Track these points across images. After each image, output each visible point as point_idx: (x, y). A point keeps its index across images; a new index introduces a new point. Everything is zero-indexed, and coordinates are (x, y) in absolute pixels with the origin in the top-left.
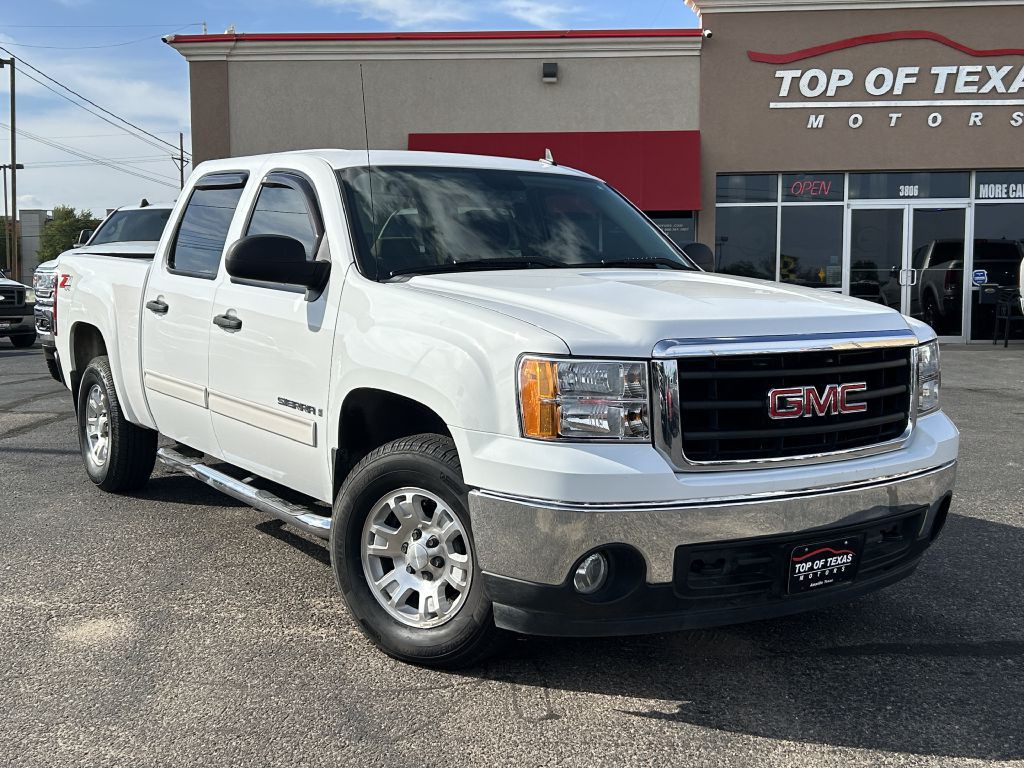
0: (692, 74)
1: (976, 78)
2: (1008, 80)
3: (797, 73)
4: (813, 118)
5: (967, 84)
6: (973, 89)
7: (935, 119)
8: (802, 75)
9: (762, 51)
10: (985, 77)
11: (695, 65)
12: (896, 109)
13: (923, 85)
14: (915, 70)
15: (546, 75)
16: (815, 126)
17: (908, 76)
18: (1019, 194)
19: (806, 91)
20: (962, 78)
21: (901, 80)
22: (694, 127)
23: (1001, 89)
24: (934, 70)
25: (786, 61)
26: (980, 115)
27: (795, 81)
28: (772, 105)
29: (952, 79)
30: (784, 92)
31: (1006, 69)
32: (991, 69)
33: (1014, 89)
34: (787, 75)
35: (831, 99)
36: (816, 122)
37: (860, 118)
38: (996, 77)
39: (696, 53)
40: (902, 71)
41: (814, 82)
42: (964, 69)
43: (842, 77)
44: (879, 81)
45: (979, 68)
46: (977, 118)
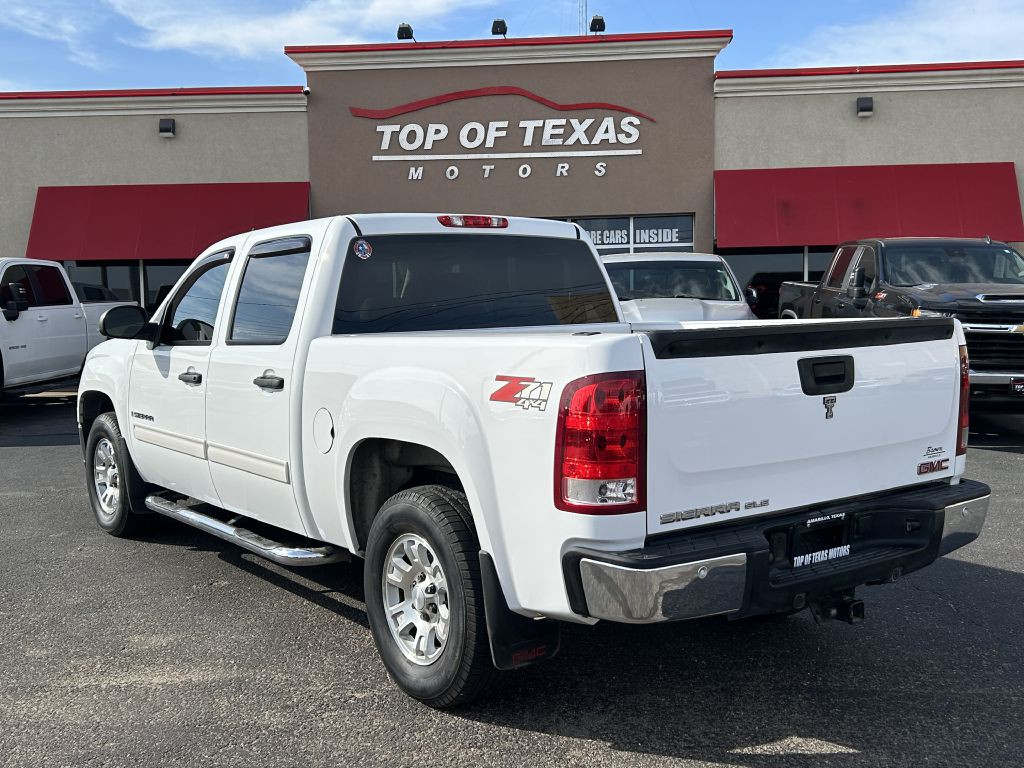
0: (300, 128)
1: (561, 131)
2: (590, 132)
3: (396, 128)
4: (412, 170)
5: (553, 136)
6: (559, 142)
7: (525, 170)
8: (401, 129)
9: (363, 107)
10: (569, 130)
11: (303, 121)
12: (488, 161)
13: (512, 139)
14: (505, 124)
15: (162, 130)
16: (415, 176)
17: (498, 129)
18: (613, 240)
19: (405, 145)
20: (548, 132)
21: (493, 134)
22: (305, 179)
23: (585, 141)
24: (523, 123)
25: (386, 117)
26: (567, 166)
27: (395, 135)
28: (375, 158)
29: (539, 131)
30: (385, 145)
31: (589, 122)
32: (574, 122)
33: (596, 141)
34: (387, 130)
35: (428, 152)
36: (416, 174)
37: (456, 170)
38: (581, 128)
39: (304, 109)
40: (493, 125)
41: (412, 136)
42: (550, 123)
43: (438, 131)
44: (472, 135)
45: (563, 122)
46: (563, 169)
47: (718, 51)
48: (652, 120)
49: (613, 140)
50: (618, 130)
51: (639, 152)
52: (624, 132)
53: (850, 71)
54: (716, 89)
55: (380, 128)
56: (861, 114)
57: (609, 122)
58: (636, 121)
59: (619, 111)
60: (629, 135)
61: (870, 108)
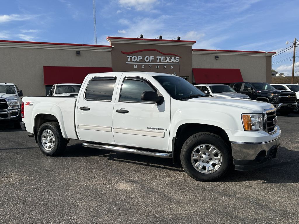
0: (109, 56)
1: (164, 59)
2: (170, 59)
3: (131, 56)
4: (135, 66)
5: (163, 60)
6: (164, 61)
7: (158, 67)
9: (124, 51)
10: (166, 59)
11: (110, 54)
12: (150, 65)
13: (155, 60)
14: (154, 57)
15: (77, 54)
16: (135, 67)
17: (152, 58)
19: (133, 60)
20: (162, 59)
21: (151, 59)
22: (111, 67)
23: (169, 61)
24: (157, 57)
25: (129, 54)
26: (166, 66)
27: (131, 58)
28: (127, 63)
29: (160, 59)
30: (129, 60)
31: (170, 57)
32: (167, 57)
33: (171, 61)
34: (129, 57)
35: (138, 62)
37: (144, 66)
38: (168, 59)
39: (110, 51)
40: (151, 57)
41: (135, 58)
42: (162, 57)
43: (140, 58)
44: (147, 59)
45: (165, 57)
46: (165, 67)
47: (192, 45)
48: (181, 58)
49: (174, 62)
50: (175, 59)
51: (179, 64)
53: (215, 51)
54: (192, 52)
55: (128, 56)
56: (217, 59)
57: (173, 58)
58: (178, 58)
59: (175, 56)
60: (177, 61)
61: (218, 58)
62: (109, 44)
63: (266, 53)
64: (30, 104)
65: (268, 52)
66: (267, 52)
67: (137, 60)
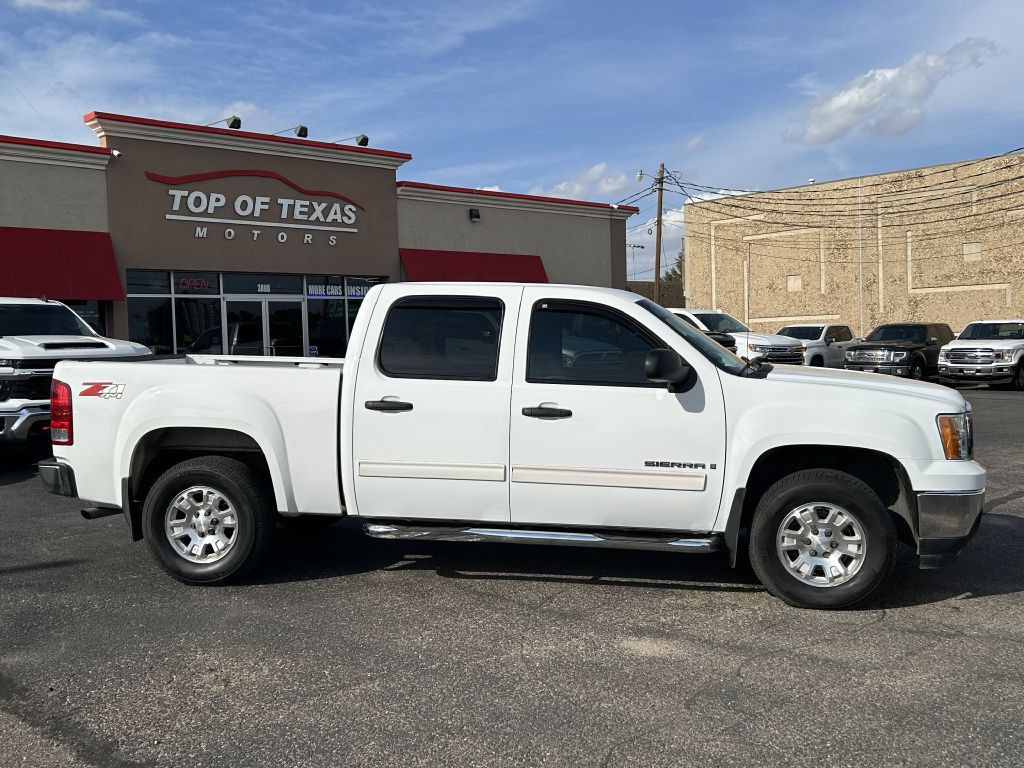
0: (98, 186)
1: (306, 210)
2: (326, 213)
3: (186, 193)
4: (199, 229)
5: (301, 213)
6: (305, 217)
7: (283, 237)
8: (189, 194)
9: (157, 173)
10: (312, 210)
11: (102, 177)
12: (256, 227)
13: (272, 212)
14: (267, 200)
16: (201, 235)
17: (263, 203)
18: (332, 292)
19: (192, 208)
20: (298, 209)
21: (259, 207)
22: (104, 230)
23: (322, 219)
24: (280, 201)
25: (177, 182)
26: (311, 236)
27: (184, 199)
28: (168, 217)
29: (291, 208)
30: (176, 207)
31: (324, 205)
32: (315, 204)
33: (329, 219)
34: (178, 194)
35: (210, 216)
36: (201, 232)
37: (233, 232)
38: (319, 209)
39: (103, 168)
40: (259, 200)
41: (198, 202)
42: (299, 203)
43: (216, 200)
44: (244, 205)
45: (307, 203)
46: (308, 238)
47: (397, 166)
48: (363, 209)
49: (340, 221)
50: (343, 214)
51: (356, 230)
52: (346, 215)
53: (471, 191)
54: (399, 192)
55: (171, 192)
56: (474, 219)
57: (336, 207)
58: (354, 209)
60: (350, 218)
61: (478, 217)
62: (95, 138)
63: (612, 208)
64: (105, 391)
65: (620, 207)
66: (616, 207)
67: (207, 208)
